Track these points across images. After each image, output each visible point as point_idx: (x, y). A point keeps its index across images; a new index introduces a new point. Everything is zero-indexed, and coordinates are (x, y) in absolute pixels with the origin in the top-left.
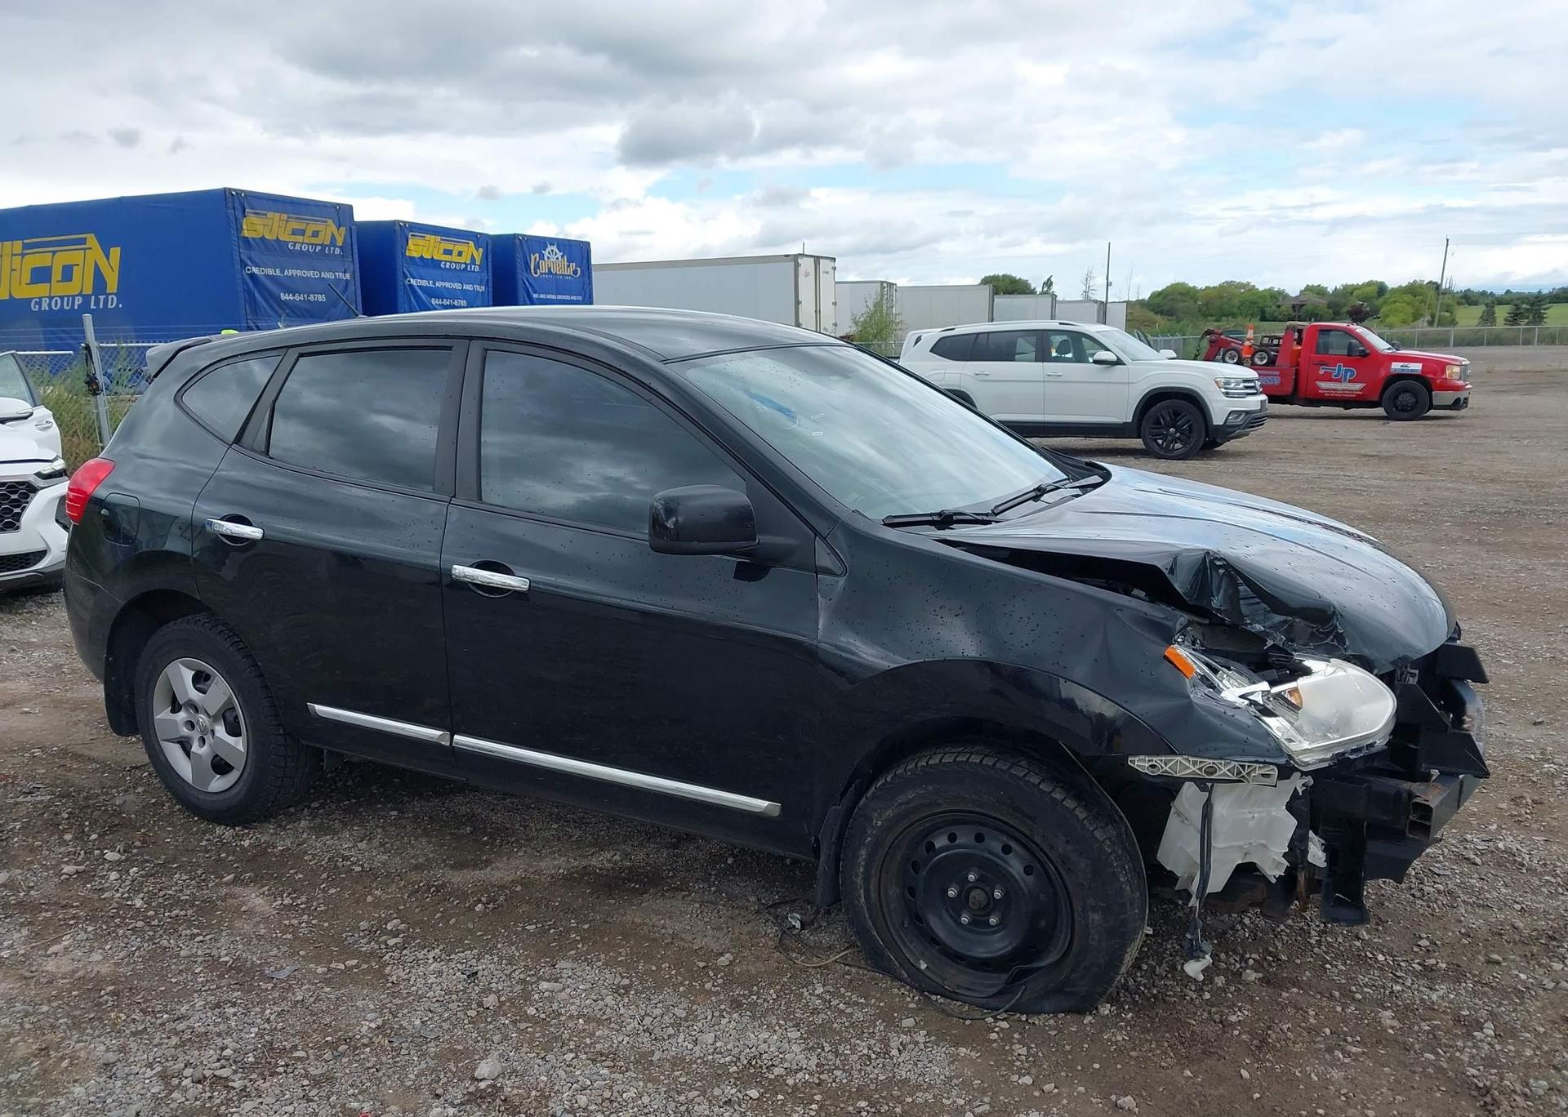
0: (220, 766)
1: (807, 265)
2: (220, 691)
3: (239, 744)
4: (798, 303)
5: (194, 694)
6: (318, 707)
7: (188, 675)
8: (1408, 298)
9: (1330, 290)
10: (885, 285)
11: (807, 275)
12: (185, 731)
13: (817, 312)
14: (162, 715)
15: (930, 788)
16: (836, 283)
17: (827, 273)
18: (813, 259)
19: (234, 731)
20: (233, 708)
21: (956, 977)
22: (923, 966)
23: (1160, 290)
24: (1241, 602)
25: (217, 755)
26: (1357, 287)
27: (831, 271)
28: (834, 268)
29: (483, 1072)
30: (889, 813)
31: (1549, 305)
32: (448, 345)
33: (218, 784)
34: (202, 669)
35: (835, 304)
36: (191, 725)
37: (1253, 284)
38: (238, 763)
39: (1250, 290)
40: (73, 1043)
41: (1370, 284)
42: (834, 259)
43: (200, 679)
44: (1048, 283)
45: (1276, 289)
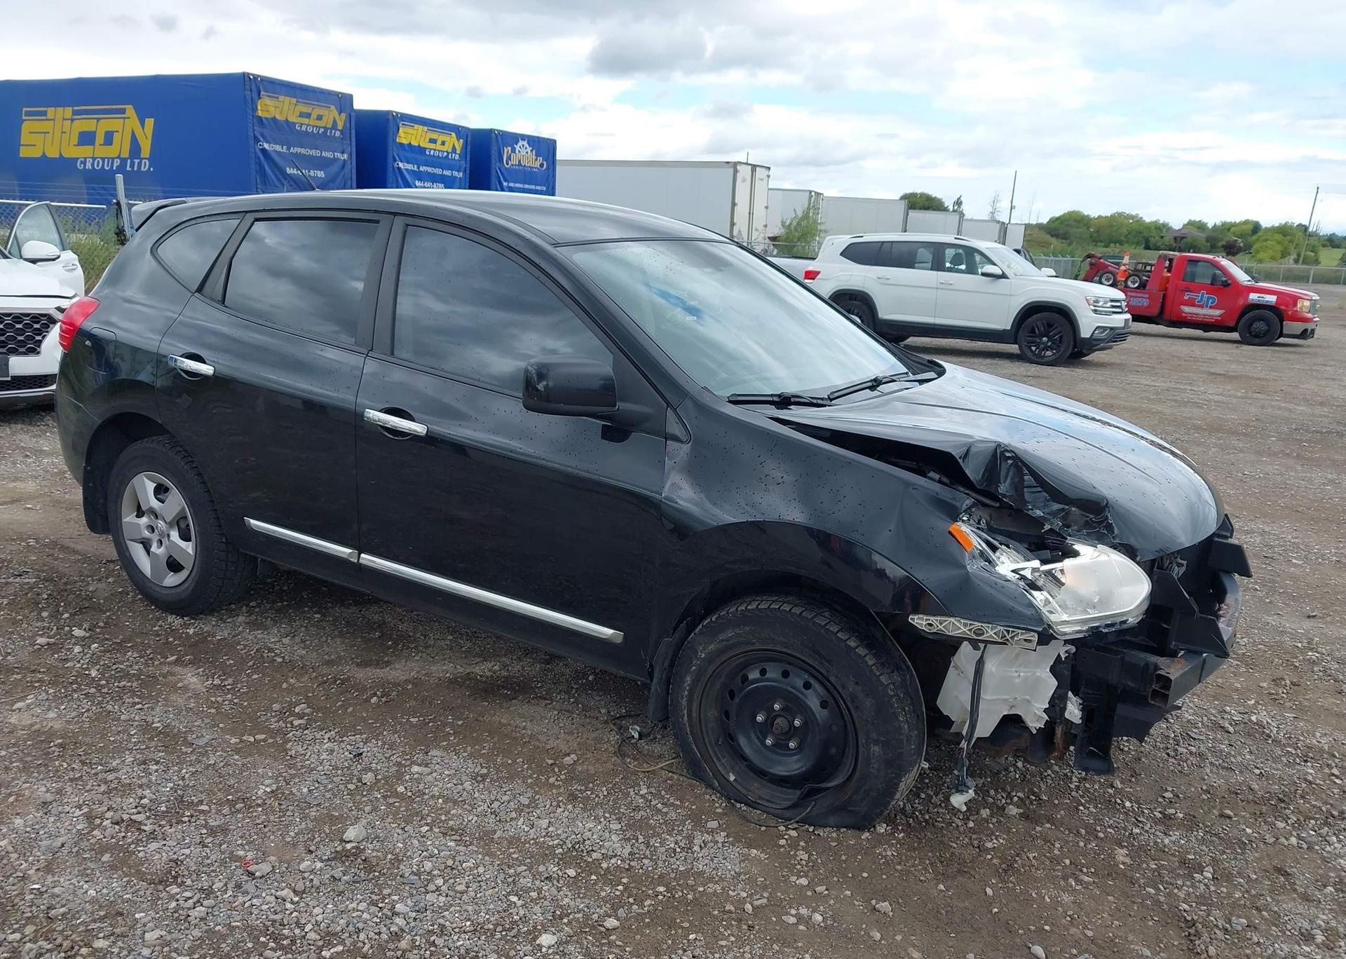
0: (174, 566)
1: (744, 172)
2: (176, 502)
3: (189, 547)
4: (734, 204)
5: (155, 503)
6: (252, 521)
7: (150, 486)
8: (1279, 237)
9: (1210, 225)
10: (813, 193)
11: (744, 181)
12: (146, 534)
13: (751, 214)
14: (129, 518)
15: (747, 629)
16: (769, 189)
17: (762, 180)
18: (750, 167)
19: (185, 537)
20: (185, 518)
21: (758, 790)
22: (732, 778)
23: (1057, 215)
24: (1026, 490)
25: (171, 556)
26: (1234, 225)
27: (766, 179)
28: (769, 176)
29: (350, 835)
30: (712, 647)
32: (376, 219)
33: (171, 580)
34: (161, 482)
35: (767, 207)
36: (152, 529)
37: (1140, 216)
38: (188, 564)
39: (1138, 221)
40: (21, 784)
41: (1246, 222)
42: (769, 168)
43: (161, 490)
44: (958, 203)
45: (1161, 222)
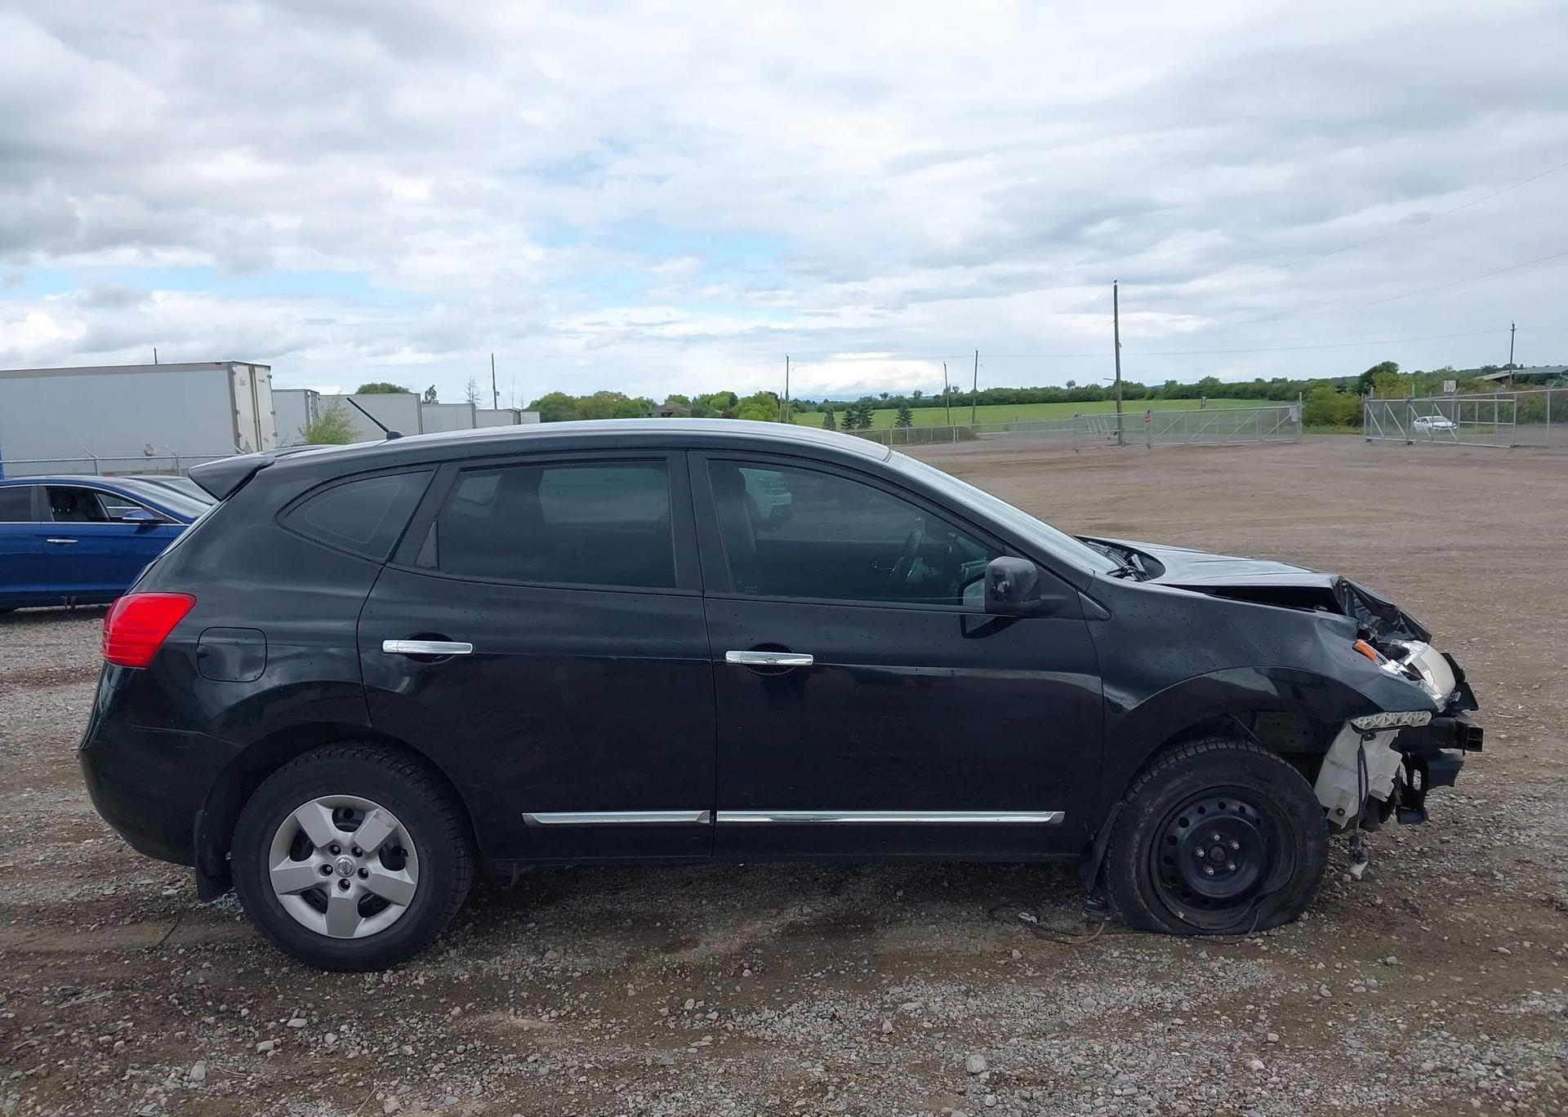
1: (241, 373)
2: (378, 824)
3: (404, 876)
4: (235, 413)
5: (334, 834)
6: (535, 815)
7: (328, 814)
8: (758, 406)
9: (691, 399)
10: (309, 393)
11: (243, 383)
12: (317, 878)
13: (257, 422)
14: (282, 867)
15: (1192, 773)
16: (273, 391)
17: (263, 381)
18: (247, 367)
19: (397, 863)
20: (399, 841)
21: (1205, 919)
22: (1181, 916)
23: (538, 399)
25: (368, 895)
26: (712, 397)
27: (267, 379)
28: (270, 377)
30: (1160, 800)
31: (873, 411)
33: (366, 927)
34: (347, 804)
35: (273, 413)
36: (326, 870)
37: (624, 394)
38: (403, 897)
39: (622, 400)
41: (723, 394)
42: (269, 367)
44: (431, 392)
45: (645, 399)
